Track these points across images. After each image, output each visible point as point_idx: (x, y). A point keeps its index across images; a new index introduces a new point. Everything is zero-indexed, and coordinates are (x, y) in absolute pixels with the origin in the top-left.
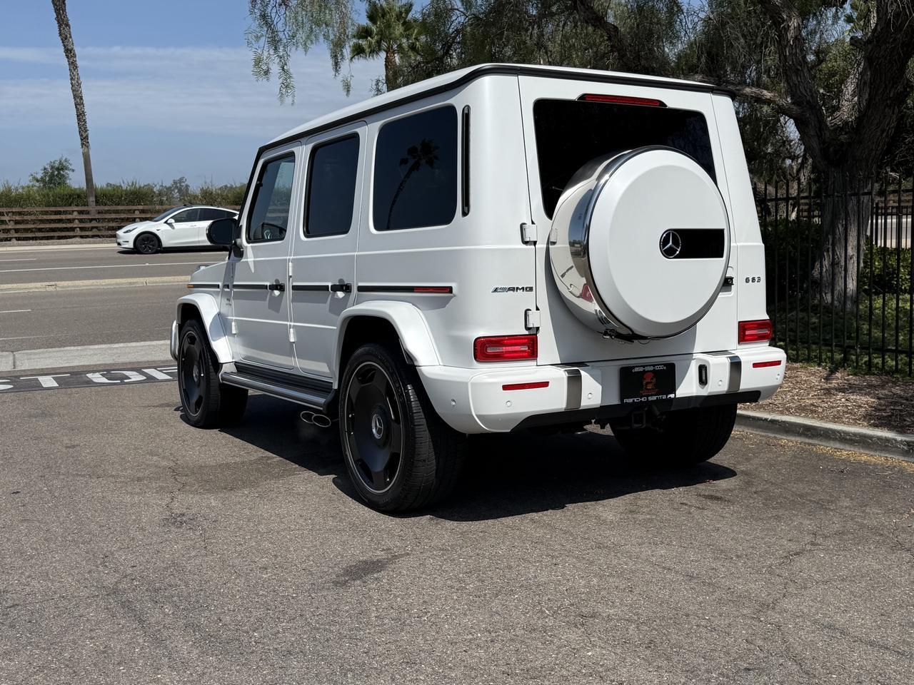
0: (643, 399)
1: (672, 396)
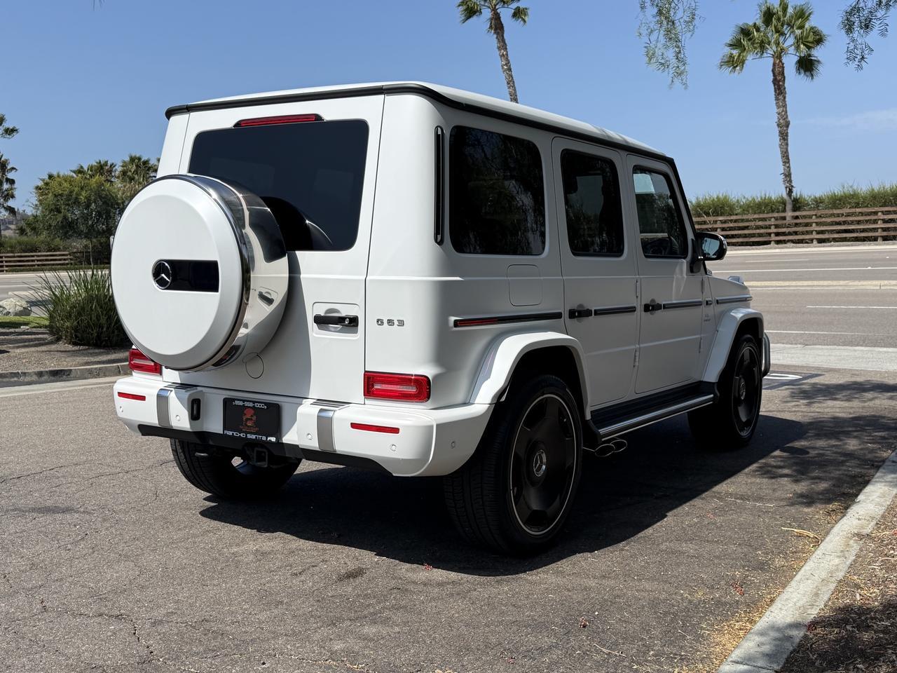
0: (241, 435)
1: (273, 439)
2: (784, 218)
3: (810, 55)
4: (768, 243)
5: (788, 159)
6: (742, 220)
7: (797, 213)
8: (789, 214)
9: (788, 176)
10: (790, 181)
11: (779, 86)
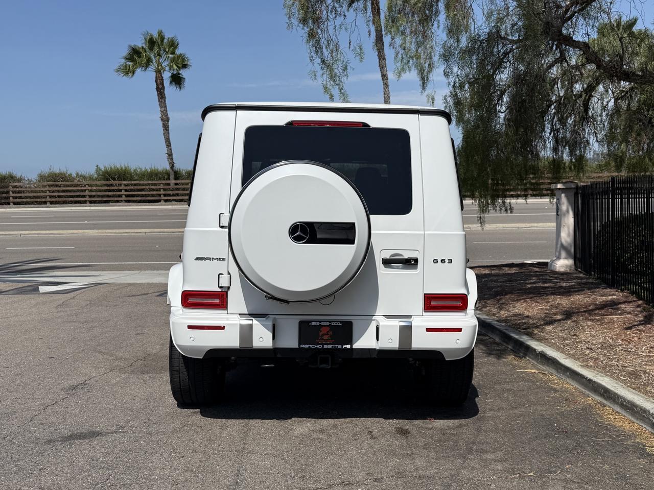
0: (318, 346)
1: (348, 346)
2: (169, 184)
3: (179, 74)
4: (159, 201)
5: (170, 143)
6: (140, 185)
7: (178, 182)
8: (172, 182)
9: (170, 155)
10: (172, 159)
11: (161, 92)
